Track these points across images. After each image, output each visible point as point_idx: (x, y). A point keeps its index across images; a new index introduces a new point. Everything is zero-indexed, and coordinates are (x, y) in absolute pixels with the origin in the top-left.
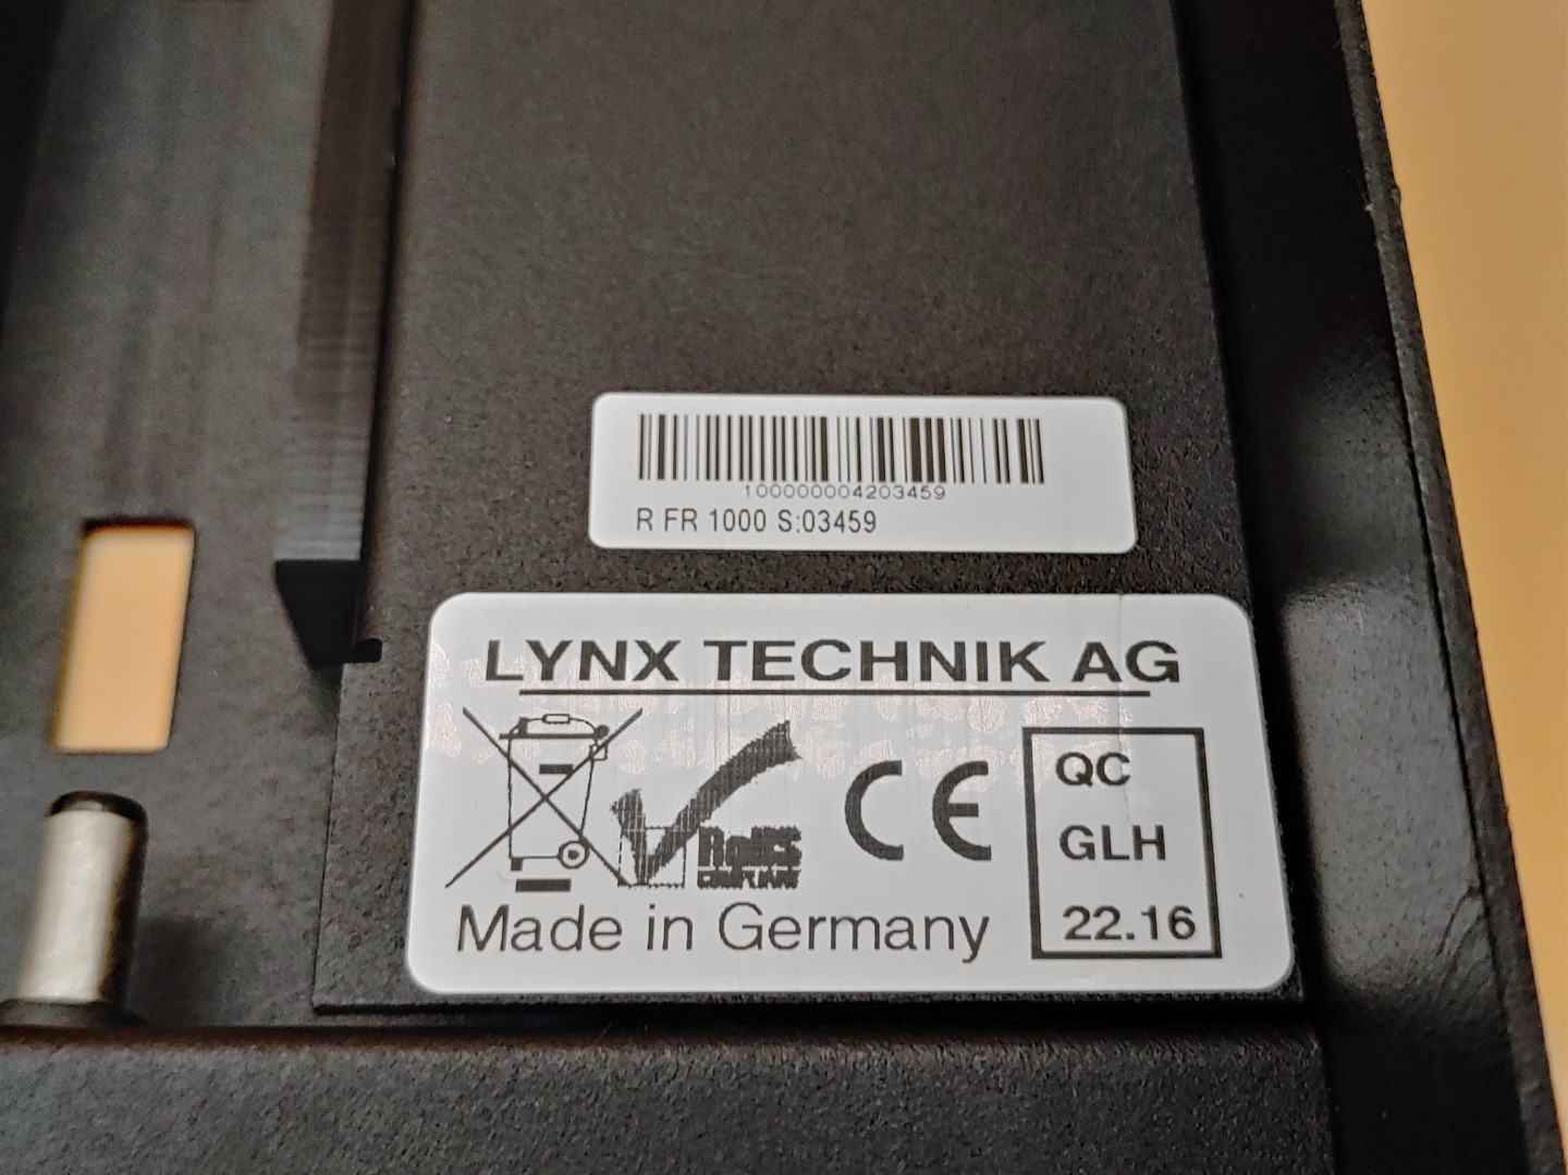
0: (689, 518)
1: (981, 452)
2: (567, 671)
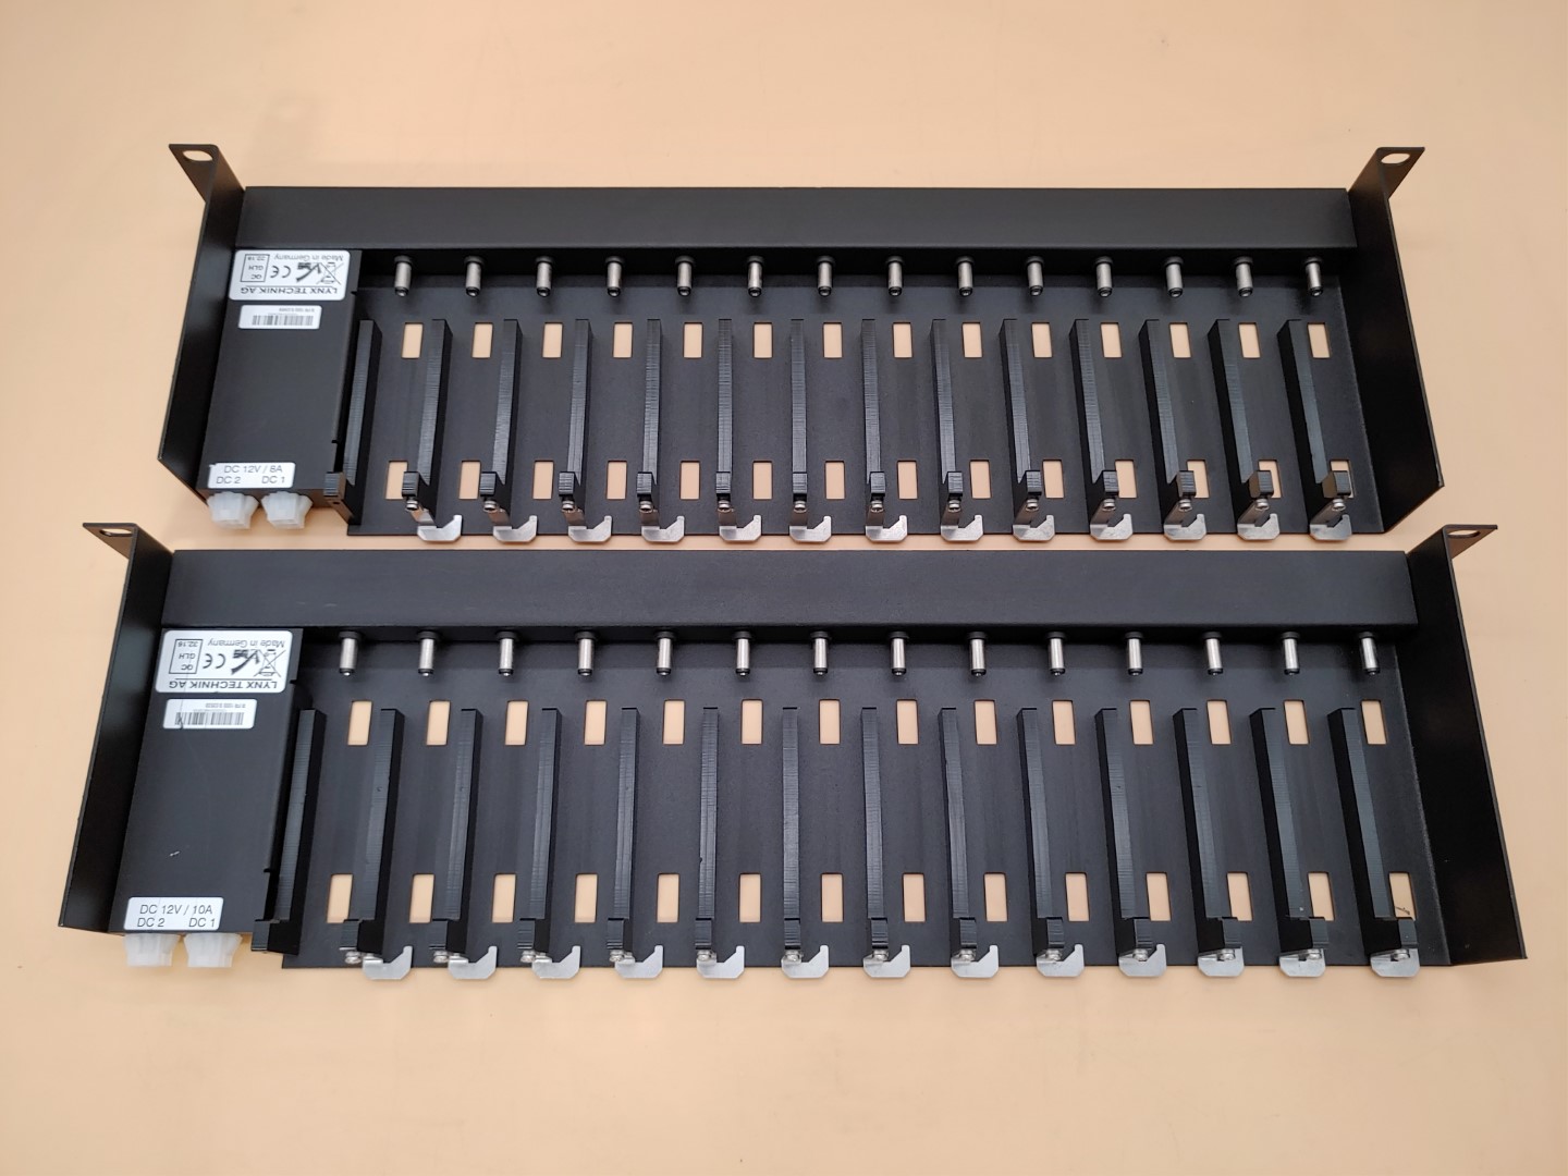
0: (307, 310)
1: (262, 320)
2: (326, 289)
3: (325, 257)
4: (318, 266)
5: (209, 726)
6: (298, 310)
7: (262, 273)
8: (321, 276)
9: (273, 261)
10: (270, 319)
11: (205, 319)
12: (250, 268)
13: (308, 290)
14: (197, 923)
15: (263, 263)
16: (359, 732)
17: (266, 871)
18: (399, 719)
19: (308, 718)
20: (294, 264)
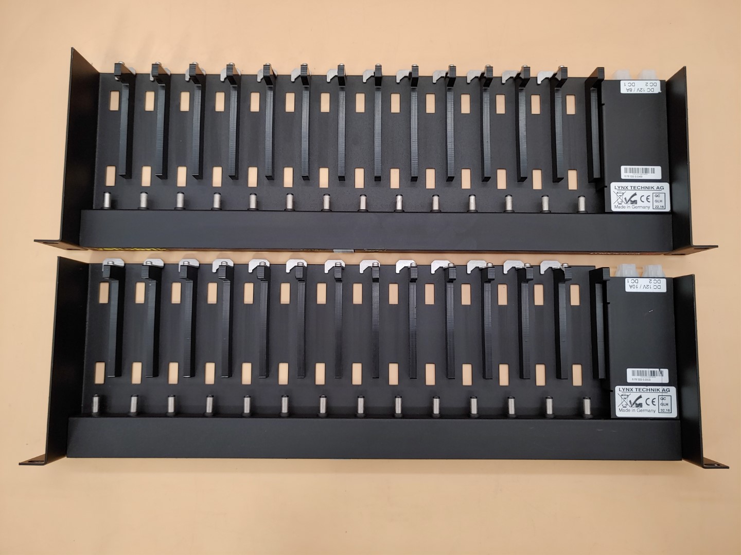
0: (628, 176)
3: (624, 207)
4: (627, 203)
5: (647, 369)
6: (633, 177)
7: (655, 198)
8: (624, 197)
9: (650, 204)
10: (646, 171)
11: (680, 171)
12: (661, 201)
13: (629, 188)
14: (635, 281)
15: (655, 204)
16: (577, 370)
17: (609, 303)
18: (558, 375)
19: (602, 375)
20: (639, 203)
